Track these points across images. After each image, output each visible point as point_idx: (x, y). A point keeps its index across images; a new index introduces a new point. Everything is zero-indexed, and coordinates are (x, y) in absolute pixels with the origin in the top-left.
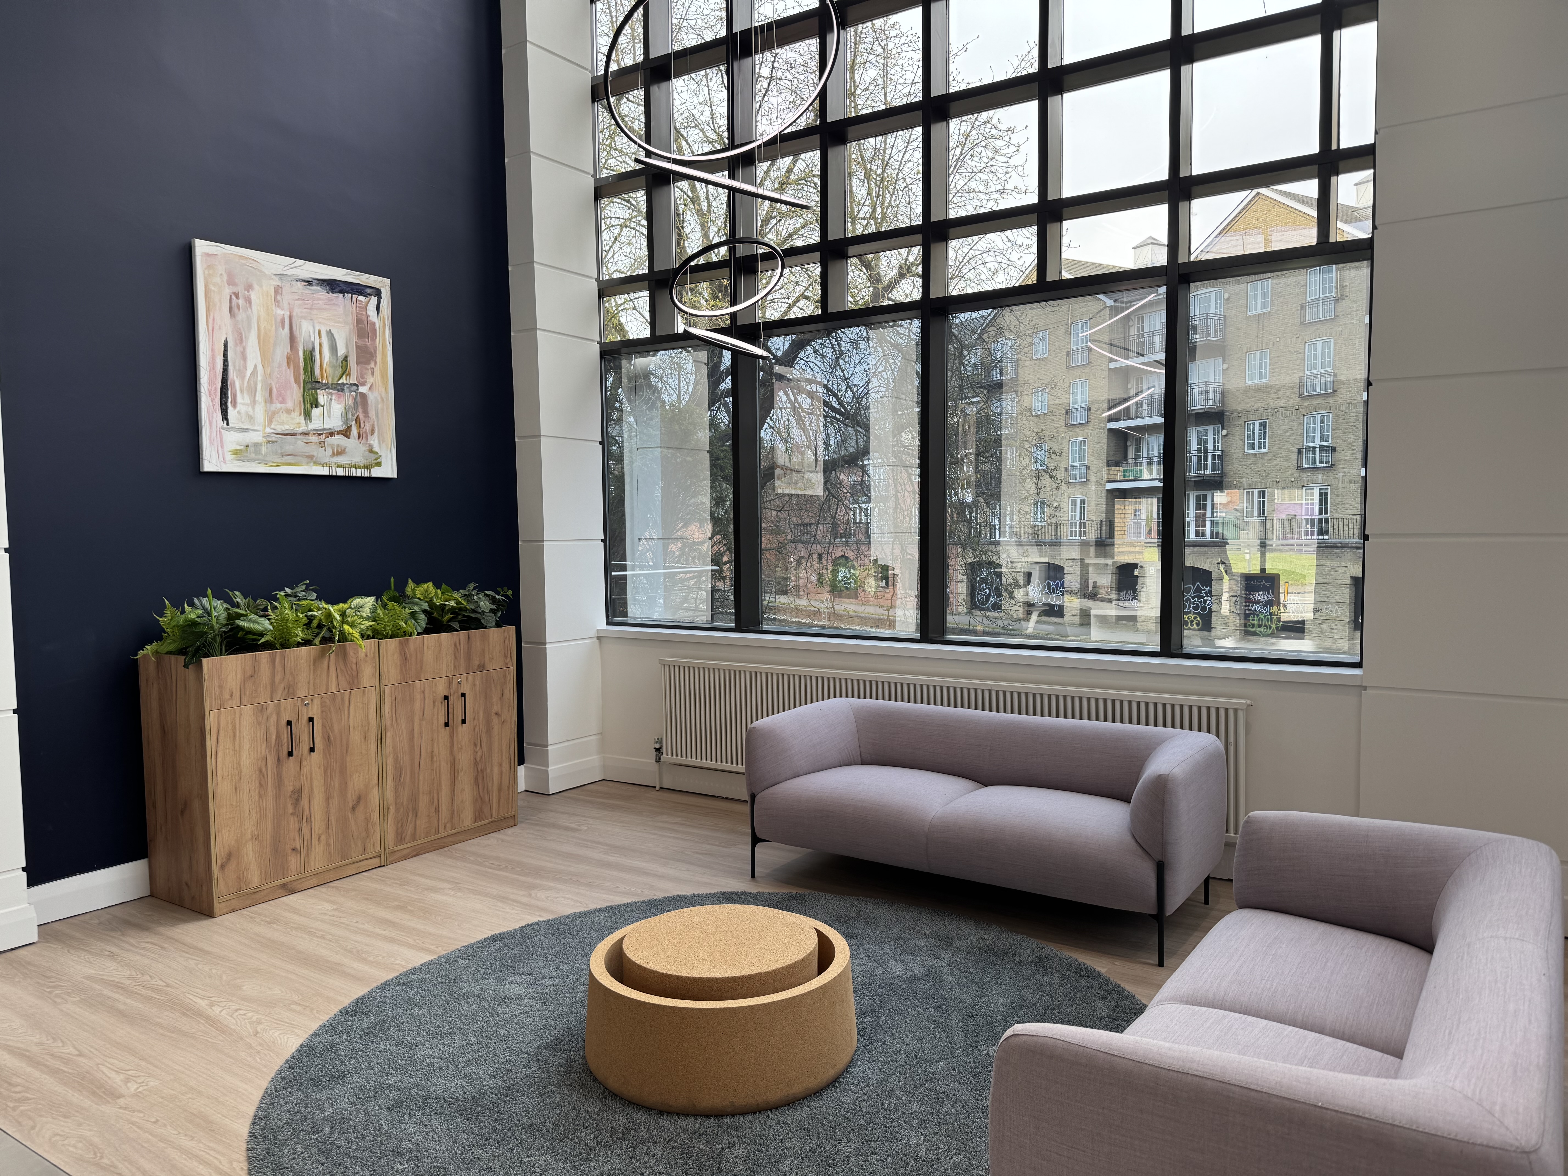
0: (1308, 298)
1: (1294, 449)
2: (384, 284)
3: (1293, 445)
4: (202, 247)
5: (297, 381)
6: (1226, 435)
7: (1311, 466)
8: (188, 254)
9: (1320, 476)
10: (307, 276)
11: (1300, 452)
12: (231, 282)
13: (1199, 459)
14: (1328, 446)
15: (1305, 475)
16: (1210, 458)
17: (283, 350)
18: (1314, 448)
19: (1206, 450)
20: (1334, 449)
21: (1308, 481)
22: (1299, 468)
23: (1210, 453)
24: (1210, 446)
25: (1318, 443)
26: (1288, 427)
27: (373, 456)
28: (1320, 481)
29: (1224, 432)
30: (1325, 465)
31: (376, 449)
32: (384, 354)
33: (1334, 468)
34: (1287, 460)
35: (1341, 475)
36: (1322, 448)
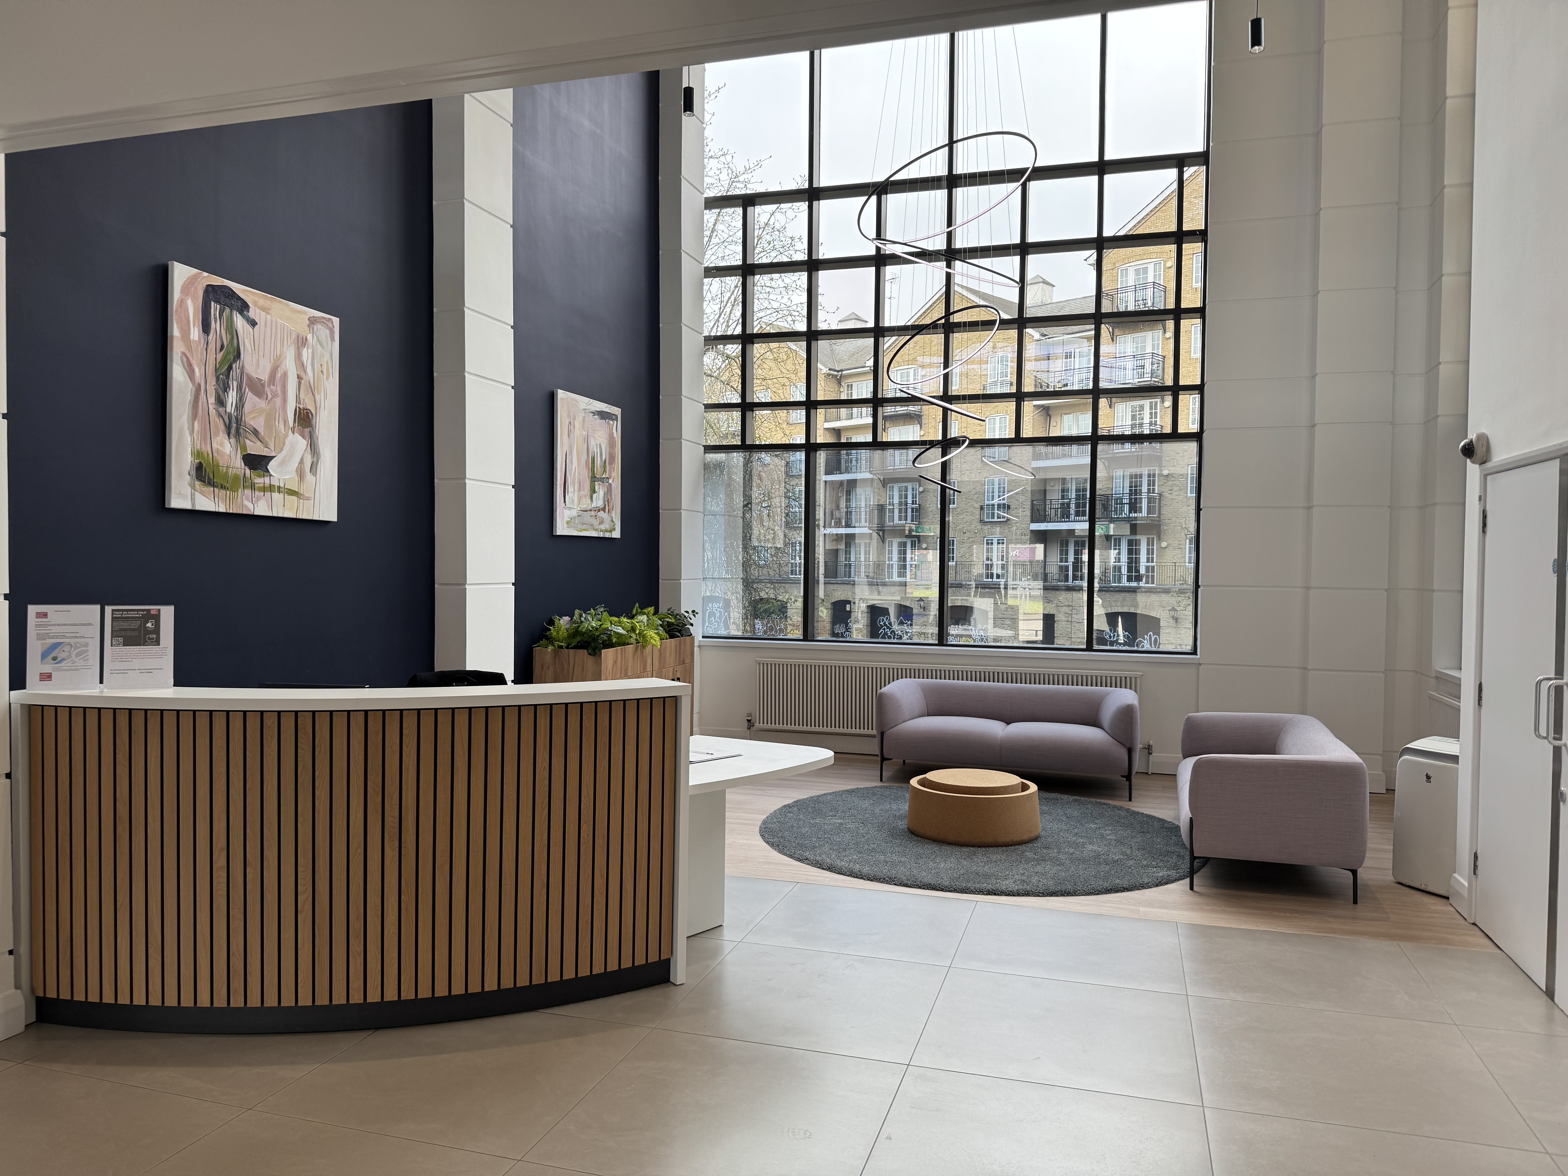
0: (989, 380)
1: (978, 506)
2: (617, 411)
3: (977, 502)
4: (561, 394)
5: (589, 478)
6: (923, 492)
7: (991, 520)
8: (552, 399)
9: (998, 529)
10: (593, 409)
11: (982, 508)
12: (569, 416)
13: (900, 511)
14: (1004, 505)
15: (986, 528)
16: (909, 511)
17: (584, 457)
18: (993, 505)
19: (906, 504)
20: (1009, 507)
21: (988, 533)
22: (982, 521)
23: (910, 506)
24: (910, 501)
25: (996, 501)
26: (972, 487)
27: (613, 524)
28: (998, 533)
29: (921, 489)
30: (1002, 520)
31: (614, 520)
32: (618, 458)
33: (1009, 522)
34: (971, 515)
35: (1014, 528)
36: (999, 505)
